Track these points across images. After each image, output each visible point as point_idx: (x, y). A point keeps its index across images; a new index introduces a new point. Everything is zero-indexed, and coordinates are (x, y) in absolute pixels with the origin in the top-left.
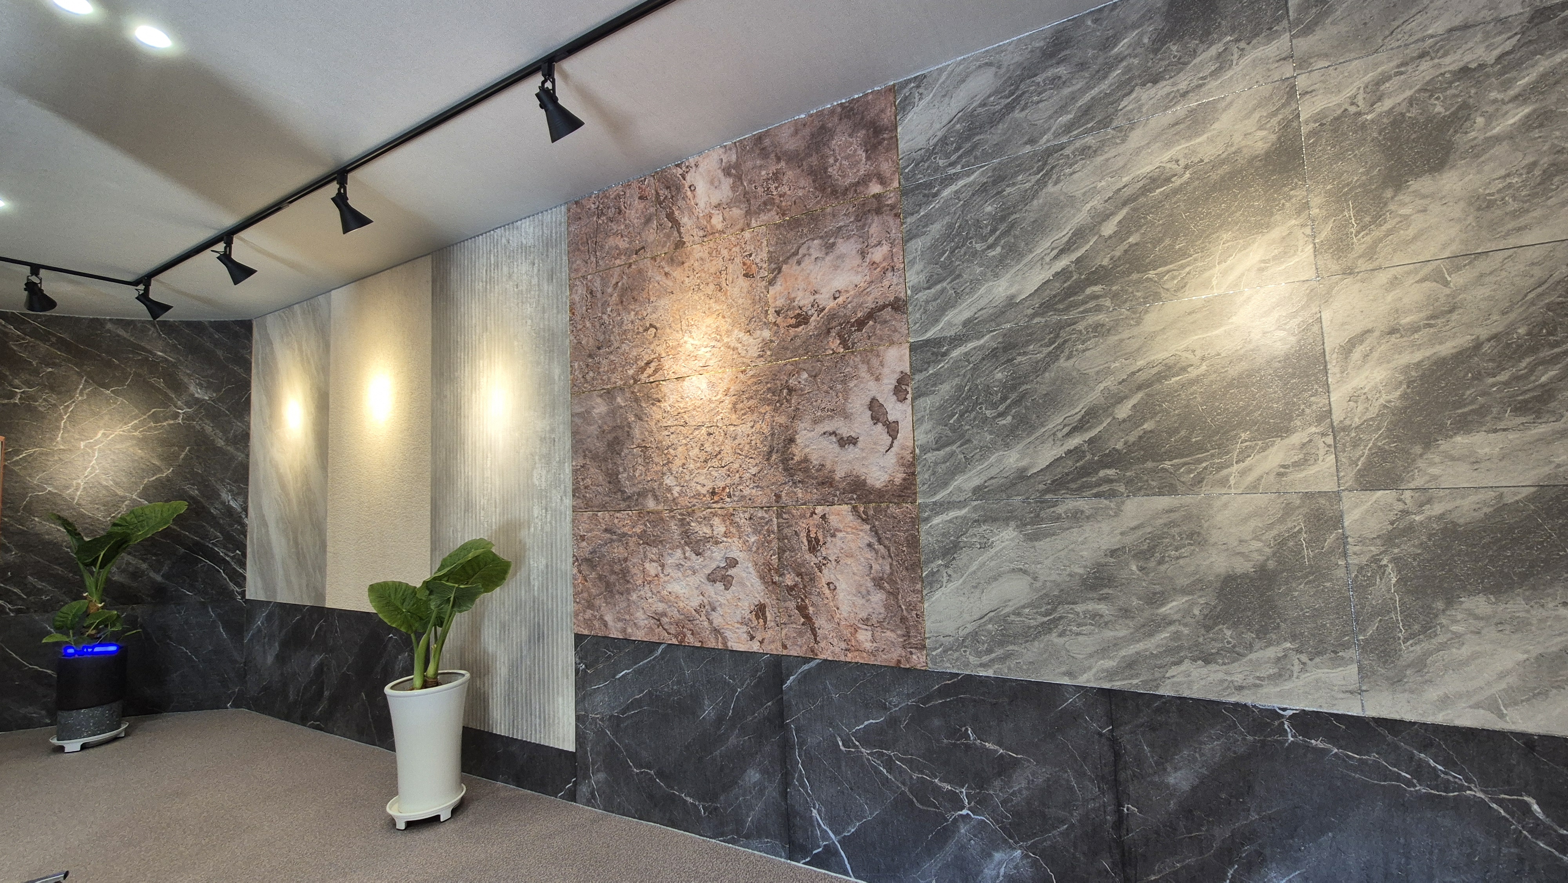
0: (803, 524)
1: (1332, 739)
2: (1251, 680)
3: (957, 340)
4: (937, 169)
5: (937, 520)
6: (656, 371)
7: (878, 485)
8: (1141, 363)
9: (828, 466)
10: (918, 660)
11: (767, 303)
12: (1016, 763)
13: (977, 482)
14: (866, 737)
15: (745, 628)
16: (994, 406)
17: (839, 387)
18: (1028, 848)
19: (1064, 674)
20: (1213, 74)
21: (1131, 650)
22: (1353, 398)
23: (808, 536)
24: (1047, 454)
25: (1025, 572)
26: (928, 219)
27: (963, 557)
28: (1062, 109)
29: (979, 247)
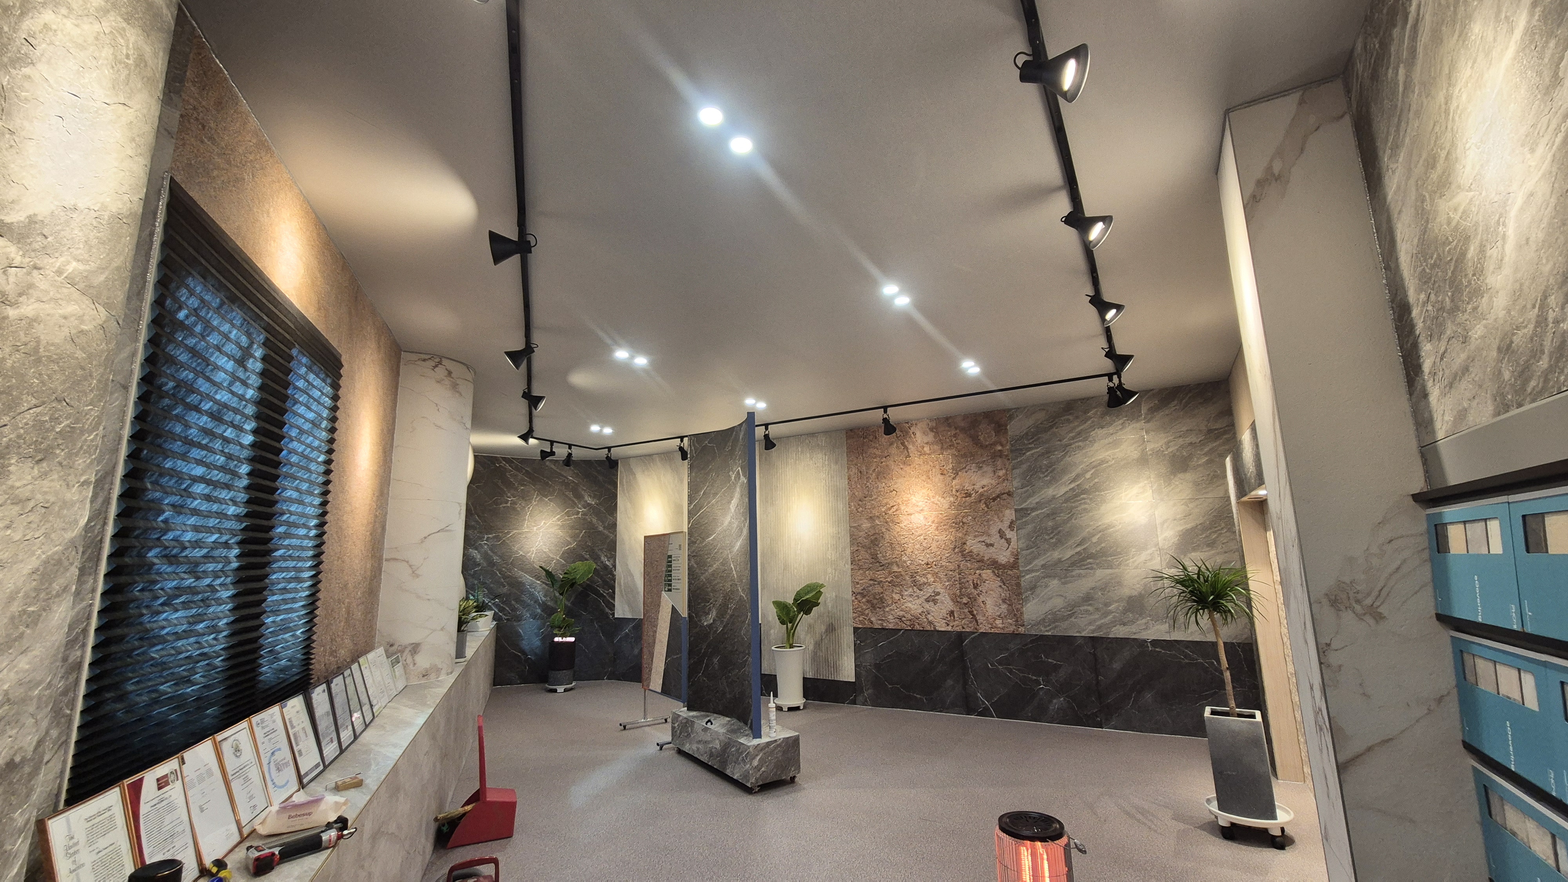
0: (971, 577)
1: (1162, 648)
2: (1138, 631)
3: (1033, 509)
4: (1024, 444)
5: (1027, 577)
6: (897, 510)
7: (1003, 562)
8: (1100, 523)
9: (981, 554)
10: (1022, 630)
11: (952, 487)
12: (1061, 666)
13: (1043, 563)
14: (1000, 662)
15: (945, 621)
16: (1049, 535)
17: (985, 523)
18: (1066, 696)
19: (1077, 632)
20: (1120, 429)
21: (1099, 623)
22: (1164, 540)
23: (973, 582)
24: (1069, 553)
25: (1062, 596)
26: (1021, 463)
27: (1038, 591)
28: (1071, 431)
29: (1042, 476)
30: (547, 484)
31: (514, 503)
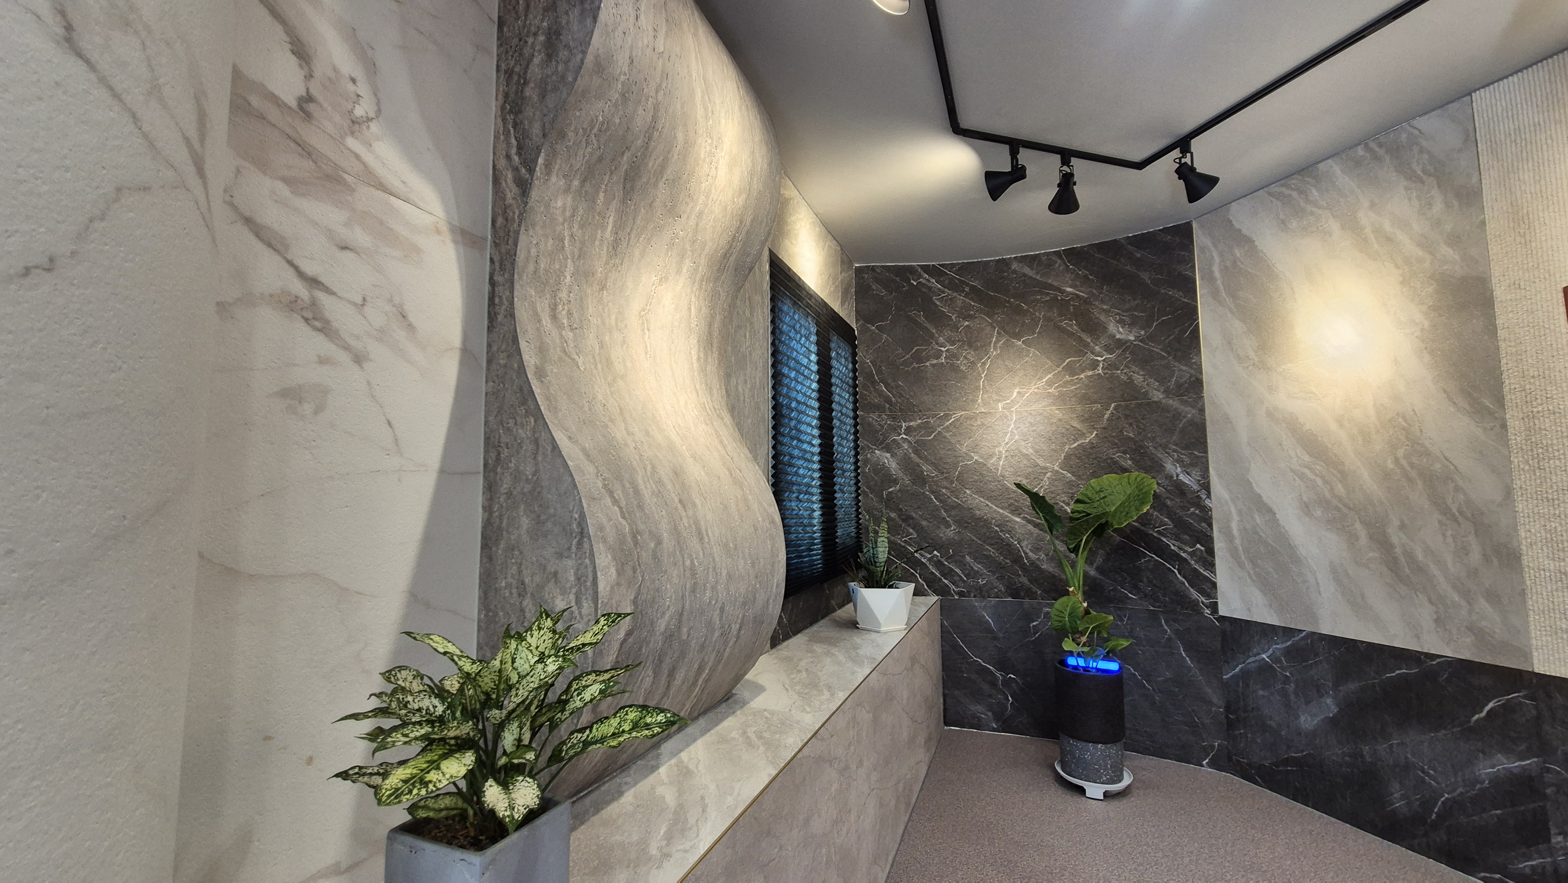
30: (1018, 311)
31: (952, 356)
